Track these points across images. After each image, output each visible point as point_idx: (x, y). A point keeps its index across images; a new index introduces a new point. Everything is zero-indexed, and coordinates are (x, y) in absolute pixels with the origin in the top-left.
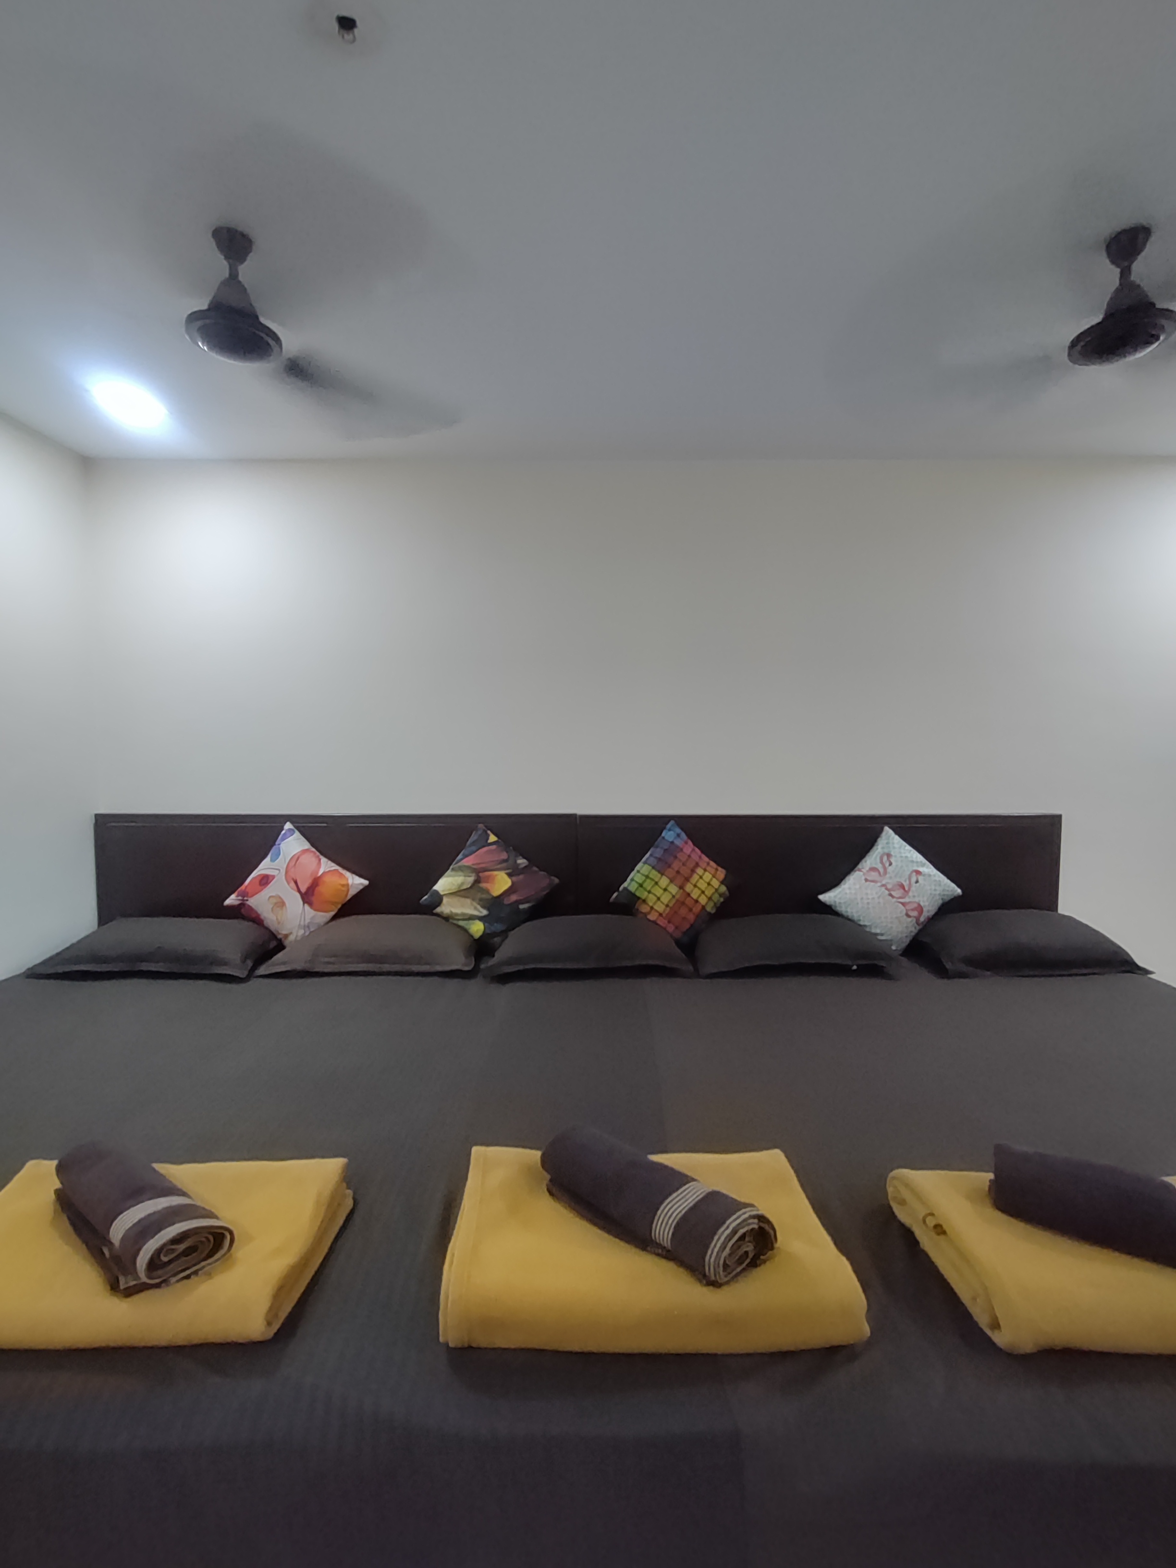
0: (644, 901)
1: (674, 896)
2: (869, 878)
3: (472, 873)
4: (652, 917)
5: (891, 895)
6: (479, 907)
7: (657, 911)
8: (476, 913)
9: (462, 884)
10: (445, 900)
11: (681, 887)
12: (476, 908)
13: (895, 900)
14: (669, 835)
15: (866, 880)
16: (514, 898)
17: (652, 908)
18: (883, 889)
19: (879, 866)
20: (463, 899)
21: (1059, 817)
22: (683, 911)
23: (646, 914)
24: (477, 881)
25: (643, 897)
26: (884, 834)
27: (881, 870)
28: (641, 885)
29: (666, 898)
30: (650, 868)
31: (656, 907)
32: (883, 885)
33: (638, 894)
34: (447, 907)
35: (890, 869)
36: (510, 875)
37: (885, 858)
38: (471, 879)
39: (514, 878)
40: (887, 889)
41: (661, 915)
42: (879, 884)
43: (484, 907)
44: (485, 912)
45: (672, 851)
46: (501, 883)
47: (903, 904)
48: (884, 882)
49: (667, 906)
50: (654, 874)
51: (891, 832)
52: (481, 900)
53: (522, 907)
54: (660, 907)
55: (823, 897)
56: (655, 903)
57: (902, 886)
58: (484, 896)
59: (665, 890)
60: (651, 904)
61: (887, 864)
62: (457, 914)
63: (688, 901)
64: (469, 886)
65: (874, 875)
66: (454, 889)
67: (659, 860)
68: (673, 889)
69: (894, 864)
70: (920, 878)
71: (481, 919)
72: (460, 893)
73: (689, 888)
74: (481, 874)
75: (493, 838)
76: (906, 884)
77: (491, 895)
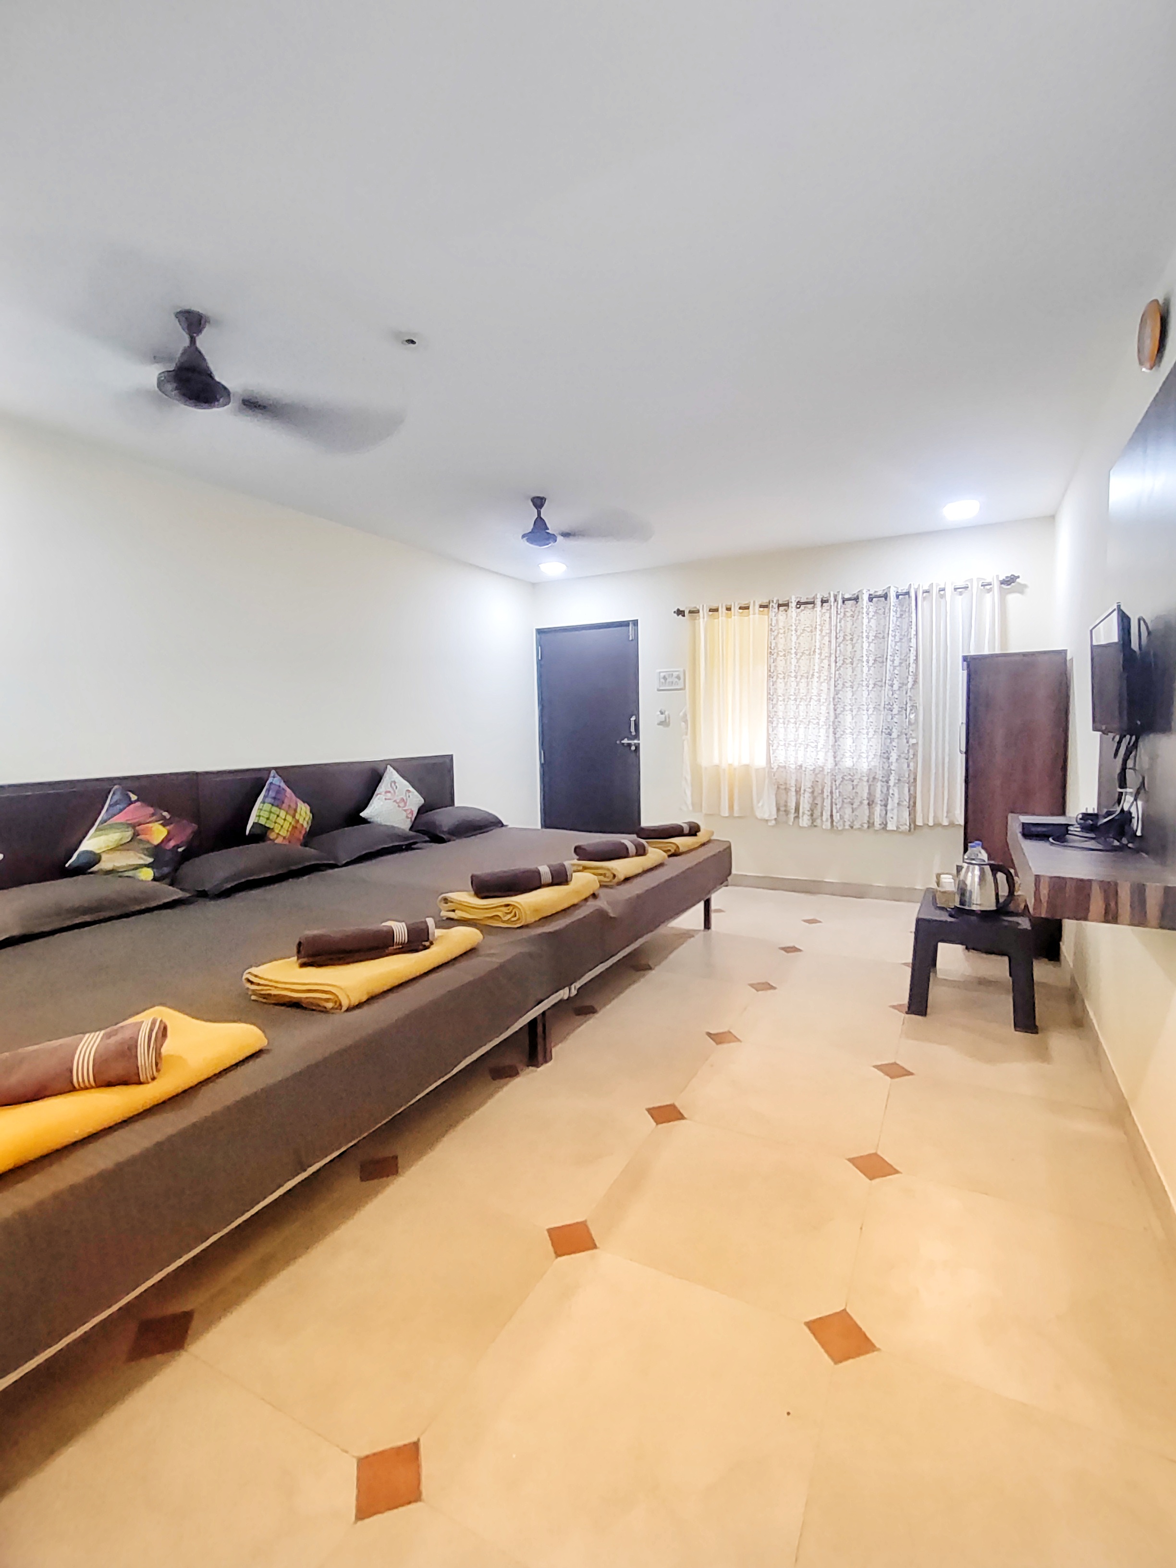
0: (272, 830)
1: (290, 823)
2: (387, 798)
3: (128, 827)
4: (279, 841)
5: (399, 806)
6: (143, 856)
7: (282, 836)
8: (142, 862)
9: (121, 839)
10: (104, 857)
11: (294, 817)
12: (142, 858)
13: (401, 809)
14: (275, 780)
15: (386, 799)
16: (172, 844)
17: (278, 834)
18: (395, 803)
19: (390, 789)
20: (124, 853)
21: (451, 757)
22: (297, 833)
23: (273, 840)
24: (136, 835)
25: (272, 827)
26: (388, 770)
27: (392, 792)
28: (268, 819)
29: (286, 825)
30: (270, 805)
31: (281, 833)
32: (395, 801)
33: (267, 825)
34: (106, 864)
35: (396, 791)
36: (164, 825)
37: (393, 784)
38: (129, 834)
39: (168, 827)
40: (397, 803)
41: (284, 838)
42: (392, 801)
43: (149, 856)
44: (151, 860)
45: (279, 791)
46: (158, 833)
47: (405, 811)
48: (394, 799)
49: (287, 831)
50: (274, 809)
51: (392, 769)
52: (143, 849)
53: (180, 850)
54: (284, 833)
55: (362, 814)
56: (280, 831)
57: (403, 800)
58: (147, 846)
59: (285, 820)
60: (277, 831)
61: (395, 788)
62: (119, 867)
63: (299, 826)
64: (128, 840)
65: (389, 795)
66: (112, 845)
67: (274, 798)
68: (289, 818)
69: (398, 787)
70: (410, 794)
71: (148, 866)
72: (121, 847)
73: (297, 816)
74: (137, 828)
75: (134, 797)
76: (405, 798)
77: (151, 844)
